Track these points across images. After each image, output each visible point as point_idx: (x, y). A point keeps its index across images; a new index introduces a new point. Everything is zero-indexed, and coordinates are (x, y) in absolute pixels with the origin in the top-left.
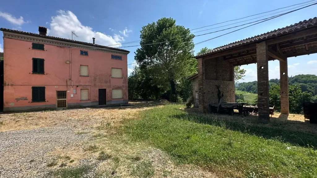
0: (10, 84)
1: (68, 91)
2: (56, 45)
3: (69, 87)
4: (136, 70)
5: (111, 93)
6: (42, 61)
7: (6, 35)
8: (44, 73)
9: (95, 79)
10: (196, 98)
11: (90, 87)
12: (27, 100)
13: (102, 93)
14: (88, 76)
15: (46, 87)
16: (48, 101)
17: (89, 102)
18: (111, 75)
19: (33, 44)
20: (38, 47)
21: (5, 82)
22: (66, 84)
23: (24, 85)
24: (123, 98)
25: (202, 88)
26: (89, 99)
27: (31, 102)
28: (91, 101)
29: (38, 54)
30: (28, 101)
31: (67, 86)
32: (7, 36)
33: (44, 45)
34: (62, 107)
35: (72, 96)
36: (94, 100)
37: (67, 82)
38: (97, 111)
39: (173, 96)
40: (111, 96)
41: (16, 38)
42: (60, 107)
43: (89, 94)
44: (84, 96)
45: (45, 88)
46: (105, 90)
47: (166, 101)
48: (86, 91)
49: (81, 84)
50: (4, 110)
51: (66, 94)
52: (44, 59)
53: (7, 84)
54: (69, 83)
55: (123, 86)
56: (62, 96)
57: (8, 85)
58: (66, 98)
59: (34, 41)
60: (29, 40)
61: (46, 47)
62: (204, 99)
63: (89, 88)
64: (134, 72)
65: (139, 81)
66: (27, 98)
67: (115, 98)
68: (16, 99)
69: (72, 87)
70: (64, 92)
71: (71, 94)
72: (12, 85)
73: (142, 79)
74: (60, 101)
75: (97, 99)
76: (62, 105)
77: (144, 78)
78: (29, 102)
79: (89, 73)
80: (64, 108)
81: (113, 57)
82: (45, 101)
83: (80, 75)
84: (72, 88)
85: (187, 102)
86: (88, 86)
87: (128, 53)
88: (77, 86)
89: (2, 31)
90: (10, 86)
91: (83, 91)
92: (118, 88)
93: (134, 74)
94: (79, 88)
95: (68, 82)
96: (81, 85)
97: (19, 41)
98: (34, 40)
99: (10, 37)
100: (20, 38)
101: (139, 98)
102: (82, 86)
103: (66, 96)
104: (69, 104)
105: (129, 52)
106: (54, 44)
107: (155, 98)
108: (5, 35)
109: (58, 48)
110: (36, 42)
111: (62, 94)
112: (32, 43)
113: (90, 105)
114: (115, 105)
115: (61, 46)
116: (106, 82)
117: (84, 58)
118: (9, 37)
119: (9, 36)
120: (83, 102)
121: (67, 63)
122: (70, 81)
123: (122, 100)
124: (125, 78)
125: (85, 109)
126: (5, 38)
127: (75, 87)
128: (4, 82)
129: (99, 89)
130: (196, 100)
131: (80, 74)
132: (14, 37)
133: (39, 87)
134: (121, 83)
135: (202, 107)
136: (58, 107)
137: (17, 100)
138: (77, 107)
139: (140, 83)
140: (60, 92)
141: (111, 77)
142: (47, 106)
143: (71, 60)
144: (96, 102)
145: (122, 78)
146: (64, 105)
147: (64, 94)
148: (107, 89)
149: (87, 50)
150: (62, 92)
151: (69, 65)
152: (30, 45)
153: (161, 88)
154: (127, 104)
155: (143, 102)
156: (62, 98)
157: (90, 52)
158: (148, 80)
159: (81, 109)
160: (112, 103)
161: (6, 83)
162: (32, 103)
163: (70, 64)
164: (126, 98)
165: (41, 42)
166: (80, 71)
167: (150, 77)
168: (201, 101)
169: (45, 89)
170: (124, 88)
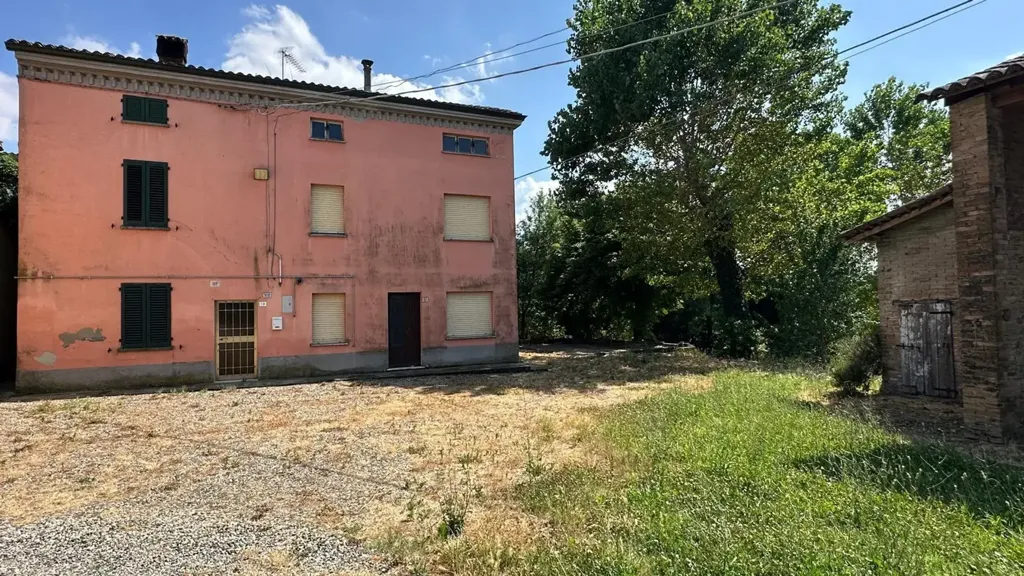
0: (40, 274)
1: (261, 304)
2: (216, 98)
3: (264, 281)
4: (541, 210)
5: (444, 314)
6: (160, 171)
7: (26, 68)
8: (166, 226)
9: (372, 251)
10: (904, 340)
11: (353, 286)
12: (102, 339)
13: (404, 310)
14: (343, 235)
15: (174, 284)
16: (181, 347)
17: (347, 350)
18: (441, 230)
19: (126, 100)
20: (144, 111)
21: (24, 263)
22: (252, 273)
23: (92, 278)
24: (494, 335)
25: (991, 280)
26: (348, 341)
27: (119, 351)
28: (354, 351)
29: (147, 144)
30: (104, 346)
31: (257, 279)
32: (32, 73)
33: (170, 102)
34: (237, 372)
35: (277, 323)
36: (369, 346)
37: (256, 260)
38: (382, 402)
39: (732, 324)
40: (444, 327)
41: (63, 79)
42: (230, 372)
43: (349, 317)
44: (328, 324)
45: (171, 289)
46: (417, 296)
47: (688, 351)
48: (338, 300)
49: (313, 270)
50: (20, 382)
51: (252, 315)
52: (167, 164)
53: (29, 272)
54: (265, 267)
55: (496, 280)
56: (237, 326)
57: (34, 277)
58: (251, 333)
59: (130, 85)
60: (111, 83)
61: (174, 111)
62: (1004, 348)
63: (348, 290)
64: (530, 219)
65: (554, 257)
66: (103, 334)
67: (459, 333)
68: (60, 336)
69: (276, 283)
70: (243, 305)
71: (274, 316)
72: (47, 278)
73: (568, 250)
74: (229, 345)
75: (382, 339)
76: (237, 364)
77: (579, 245)
78: (110, 350)
79: (346, 220)
80: (244, 381)
81: (451, 144)
82: (172, 348)
83: (309, 231)
84: (277, 291)
85: (842, 362)
86: (342, 281)
87: (516, 122)
88: (299, 281)
89: (13, 52)
90: (39, 283)
91: (322, 302)
92: (475, 288)
93: (531, 228)
94: (307, 289)
95: (262, 258)
96: (315, 277)
97: (72, 88)
98: (129, 81)
99: (43, 75)
100: (78, 78)
101: (557, 332)
102: (319, 281)
103: (252, 323)
104: (263, 359)
105: (521, 118)
106: (206, 96)
107: (626, 334)
108: (23, 66)
109: (225, 115)
110: (137, 90)
111: (237, 316)
112: (120, 96)
113: (354, 364)
114: (463, 369)
115: (232, 102)
116: (421, 261)
117: (325, 151)
118: (38, 75)
119: (39, 70)
120: (321, 352)
121: (257, 177)
122: (270, 255)
123: (493, 342)
124: (502, 240)
125: (331, 384)
126: (25, 81)
127: (289, 283)
128: (20, 266)
129: (390, 294)
130: (903, 352)
131: (309, 224)
132: (56, 75)
133: (146, 284)
134: (484, 266)
135: (992, 399)
136: (220, 374)
137: (67, 339)
138: (298, 377)
139: (558, 265)
140: (230, 305)
141: (442, 236)
142: (177, 368)
143: (272, 163)
144: (379, 351)
145: (492, 241)
146: (244, 364)
147: (244, 313)
148: (423, 295)
149: (341, 118)
150: (236, 305)
151: (267, 186)
152: (114, 103)
153: (664, 287)
154: (512, 365)
155: (581, 354)
156: (237, 334)
157: (351, 125)
158: (600, 250)
159: (315, 386)
160: (449, 357)
161: (25, 270)
162: (122, 356)
163: (271, 181)
164: (510, 334)
165: (155, 92)
166: (309, 212)
167: (610, 236)
168: (979, 363)
169: (173, 293)
170: (499, 290)
